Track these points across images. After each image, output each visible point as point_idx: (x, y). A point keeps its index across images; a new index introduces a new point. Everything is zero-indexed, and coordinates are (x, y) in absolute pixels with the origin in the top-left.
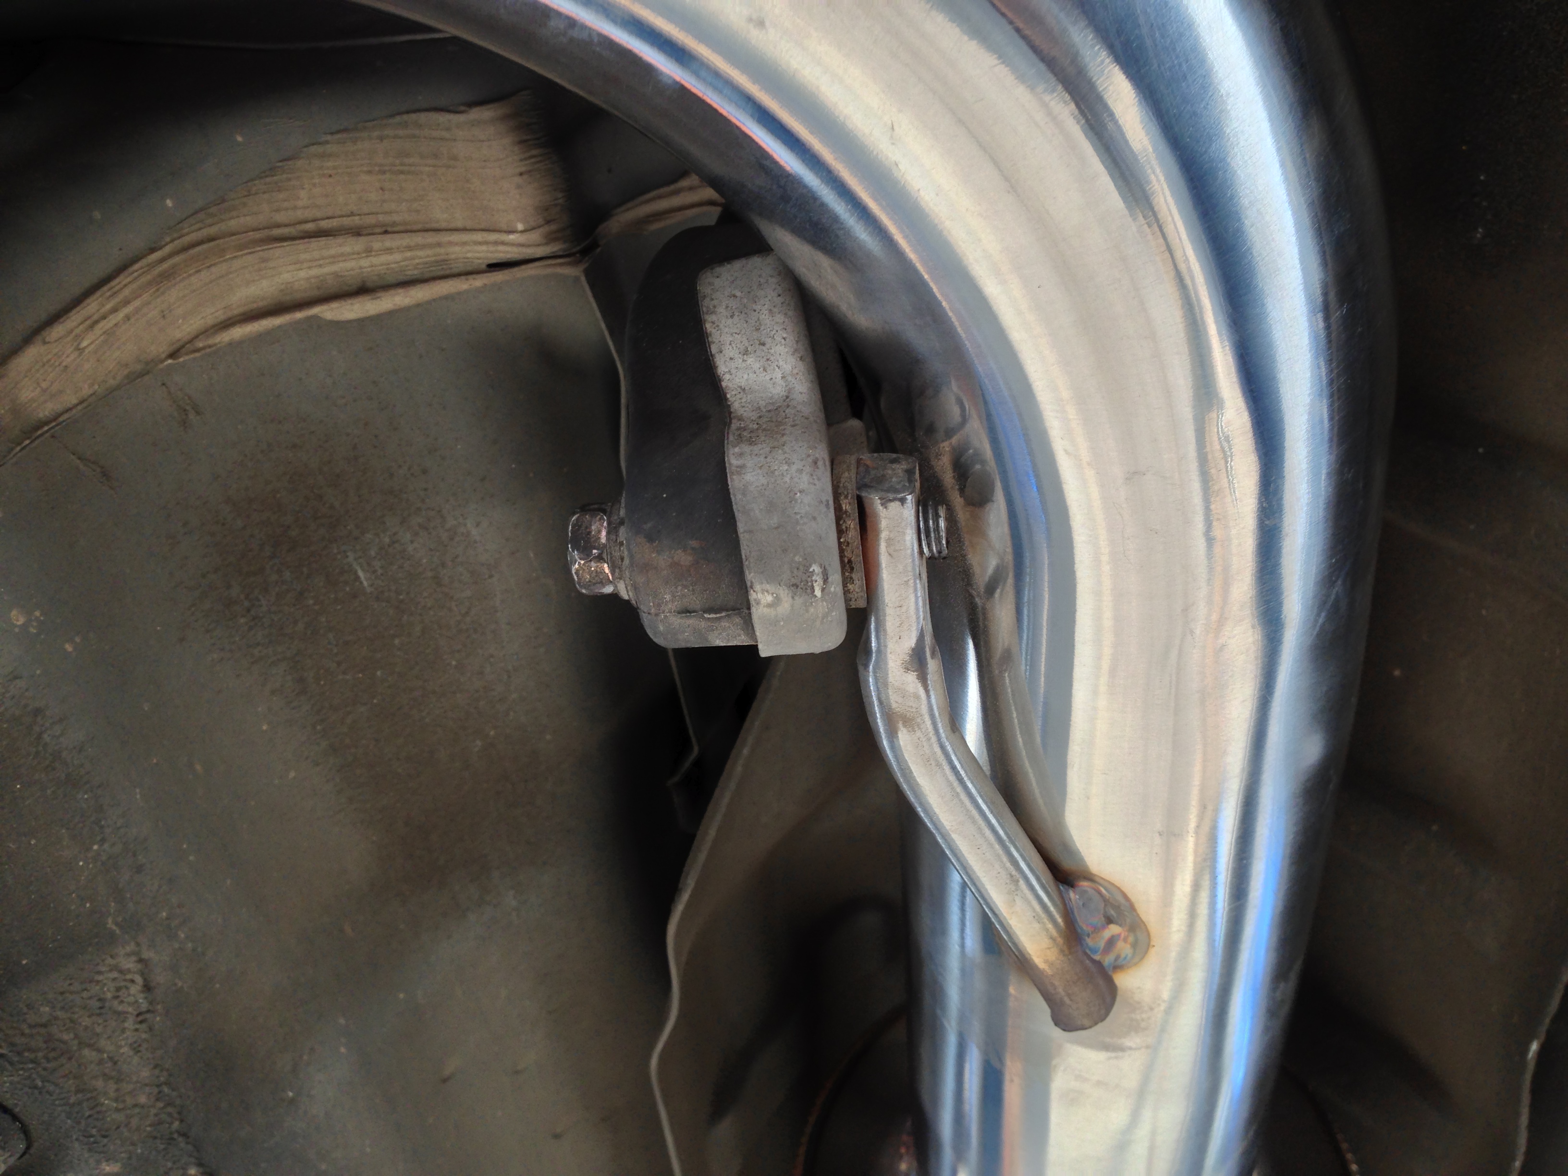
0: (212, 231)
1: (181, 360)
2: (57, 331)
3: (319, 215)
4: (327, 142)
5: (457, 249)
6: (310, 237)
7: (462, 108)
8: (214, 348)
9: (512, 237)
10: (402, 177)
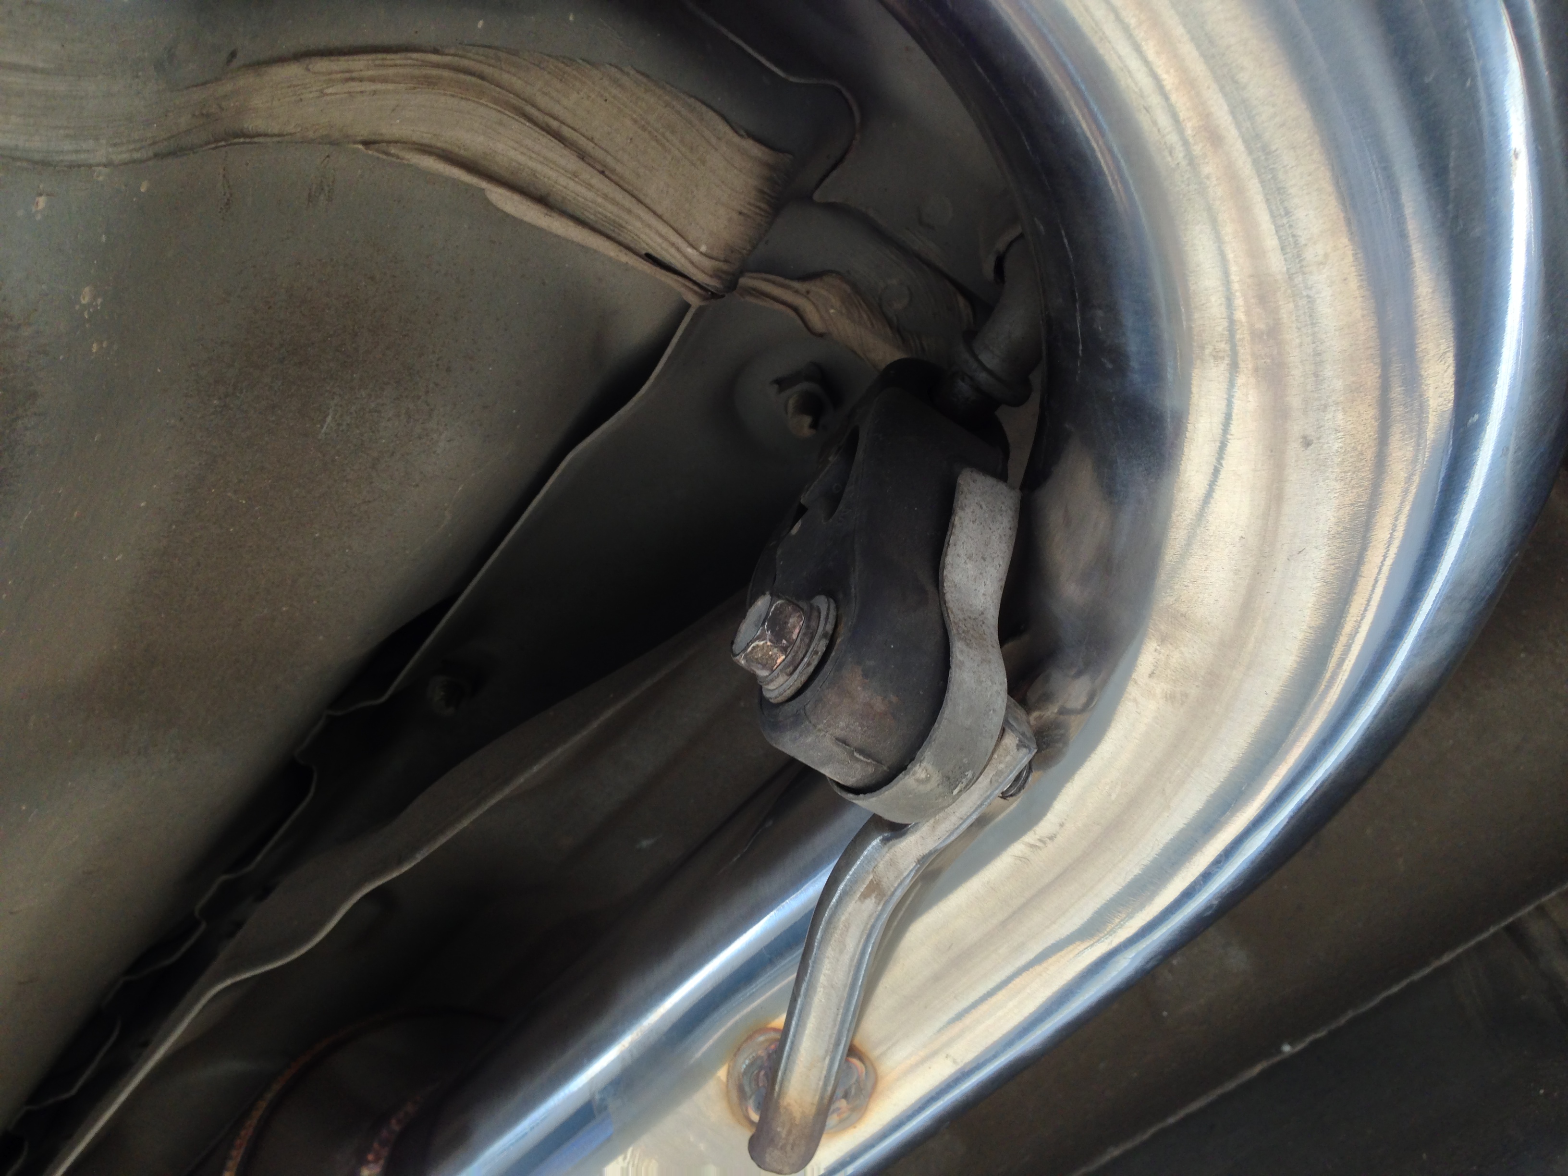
0: (487, 70)
1: (370, 152)
2: (322, 65)
3: (569, 120)
4: (628, 74)
5: (638, 224)
6: (548, 133)
7: (742, 132)
8: (399, 161)
9: (690, 250)
10: (654, 143)
